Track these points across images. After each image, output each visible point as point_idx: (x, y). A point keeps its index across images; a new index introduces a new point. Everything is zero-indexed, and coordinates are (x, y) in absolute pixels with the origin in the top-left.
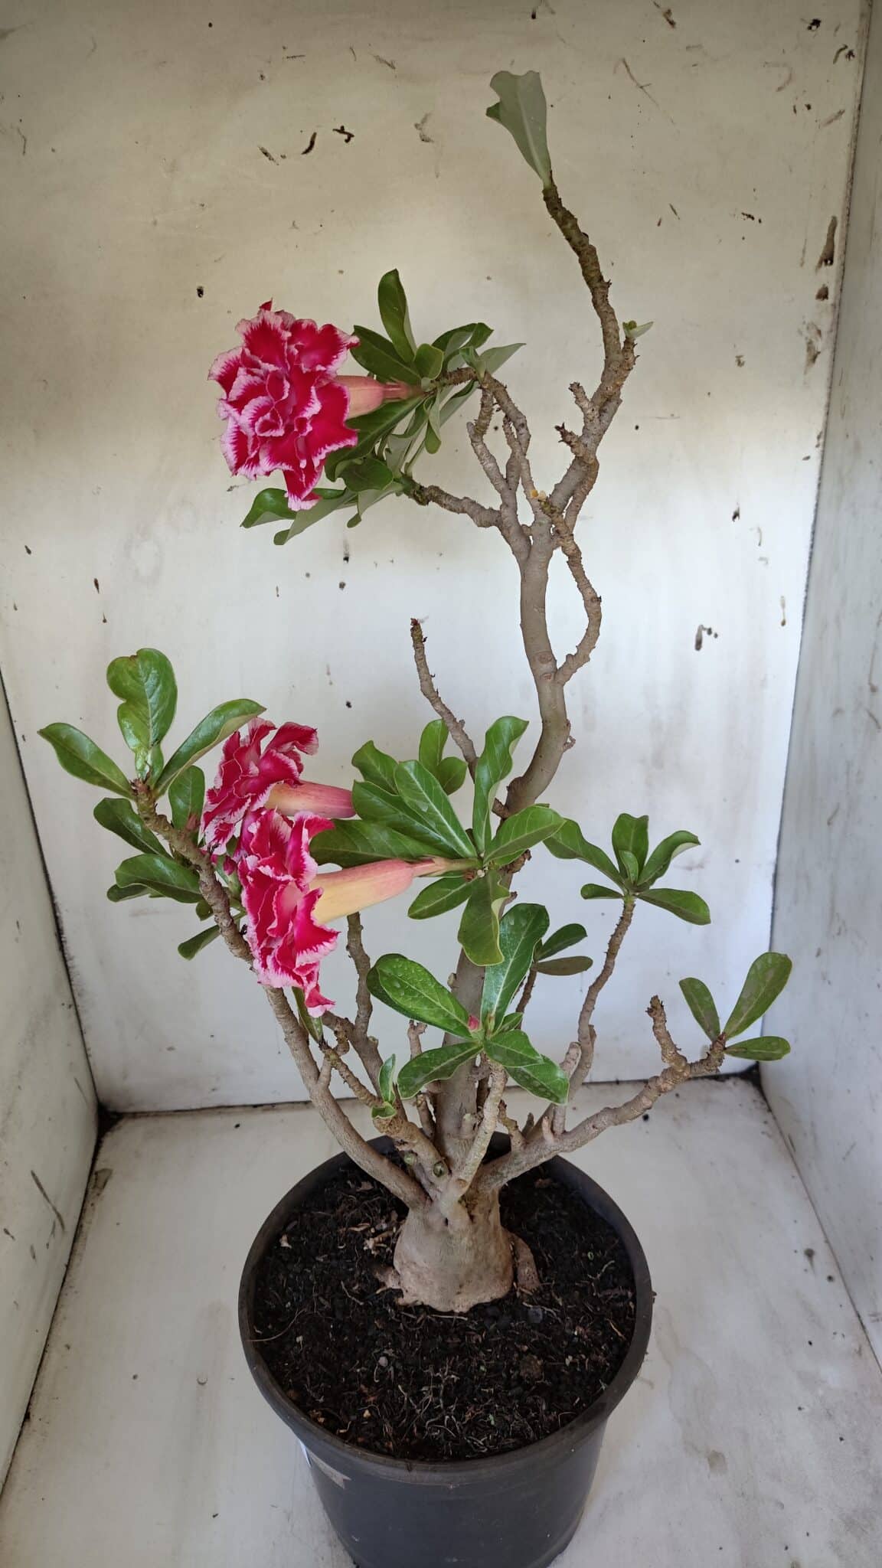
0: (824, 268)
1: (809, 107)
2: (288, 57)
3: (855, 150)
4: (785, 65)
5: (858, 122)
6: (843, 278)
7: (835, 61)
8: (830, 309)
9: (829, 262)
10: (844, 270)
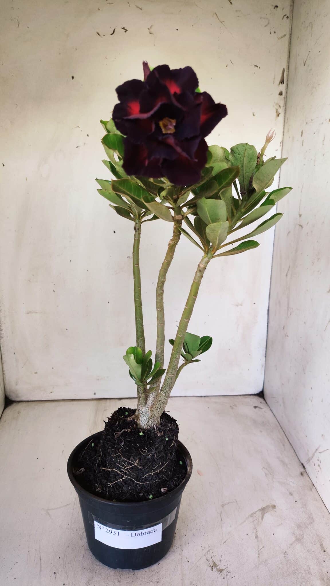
0: (281, 85)
1: (275, 32)
2: (108, 4)
3: (290, 47)
4: (267, 19)
5: (291, 38)
6: (287, 89)
7: (283, 19)
8: (283, 99)
9: (282, 83)
10: (287, 86)
